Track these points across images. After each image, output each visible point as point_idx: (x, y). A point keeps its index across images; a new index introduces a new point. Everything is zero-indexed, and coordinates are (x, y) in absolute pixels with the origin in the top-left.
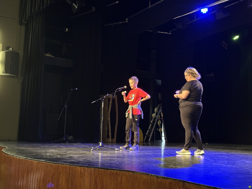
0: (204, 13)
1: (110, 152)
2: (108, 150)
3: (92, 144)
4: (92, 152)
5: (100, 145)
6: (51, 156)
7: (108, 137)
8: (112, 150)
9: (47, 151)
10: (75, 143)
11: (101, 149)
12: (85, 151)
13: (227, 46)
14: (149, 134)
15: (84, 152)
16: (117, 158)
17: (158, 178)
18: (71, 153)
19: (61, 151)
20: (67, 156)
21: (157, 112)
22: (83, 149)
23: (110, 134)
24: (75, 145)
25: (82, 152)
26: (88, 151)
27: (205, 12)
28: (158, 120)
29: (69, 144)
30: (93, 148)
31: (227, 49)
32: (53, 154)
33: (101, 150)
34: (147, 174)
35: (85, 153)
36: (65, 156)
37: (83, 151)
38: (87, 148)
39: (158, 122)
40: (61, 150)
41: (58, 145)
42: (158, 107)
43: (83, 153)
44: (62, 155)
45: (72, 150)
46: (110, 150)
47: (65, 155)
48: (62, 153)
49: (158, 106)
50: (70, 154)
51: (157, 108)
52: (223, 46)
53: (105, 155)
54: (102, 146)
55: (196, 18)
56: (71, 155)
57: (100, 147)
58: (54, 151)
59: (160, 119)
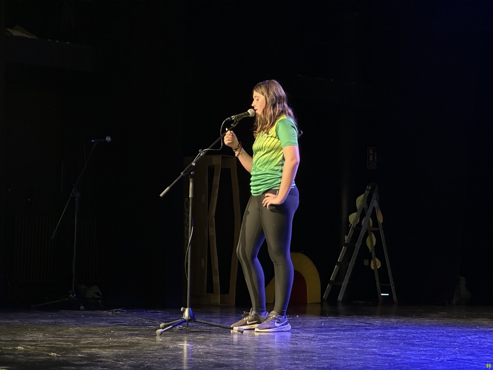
1: (215, 337)
2: (210, 332)
3: (160, 313)
4: (159, 339)
5: (186, 314)
6: (29, 355)
7: (210, 290)
8: (222, 333)
9: (18, 338)
10: (108, 307)
11: (188, 328)
12: (137, 335)
14: (340, 277)
15: (135, 339)
16: (237, 357)
18: (92, 344)
19: (61, 336)
20: (82, 353)
21: (364, 208)
22: (130, 331)
23: (216, 280)
24: (108, 316)
25: (129, 339)
26: (146, 336)
28: (366, 235)
29: (86, 312)
30: (162, 325)
32: (36, 349)
33: (188, 332)
35: (137, 344)
36: (74, 353)
37: (132, 335)
38: (145, 325)
39: (368, 239)
40: (61, 333)
41: (52, 318)
42: (367, 192)
43: (132, 345)
44: (64, 349)
45: (95, 333)
46: (218, 332)
47: (74, 349)
48: (64, 345)
49: (368, 189)
50: (90, 348)
51: (364, 197)
53: (201, 349)
54: (192, 318)
56: (93, 350)
57: (185, 321)
58: (40, 336)
59: (373, 231)
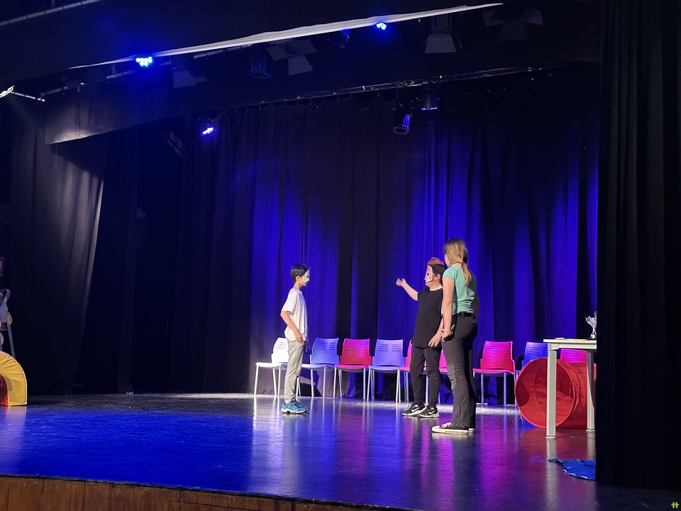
0: (142, 64)
13: (180, 146)
17: (113, 487)
27: (146, 65)
31: (178, 152)
34: (83, 481)
52: (171, 144)
55: (118, 73)
59: (2, 332)
